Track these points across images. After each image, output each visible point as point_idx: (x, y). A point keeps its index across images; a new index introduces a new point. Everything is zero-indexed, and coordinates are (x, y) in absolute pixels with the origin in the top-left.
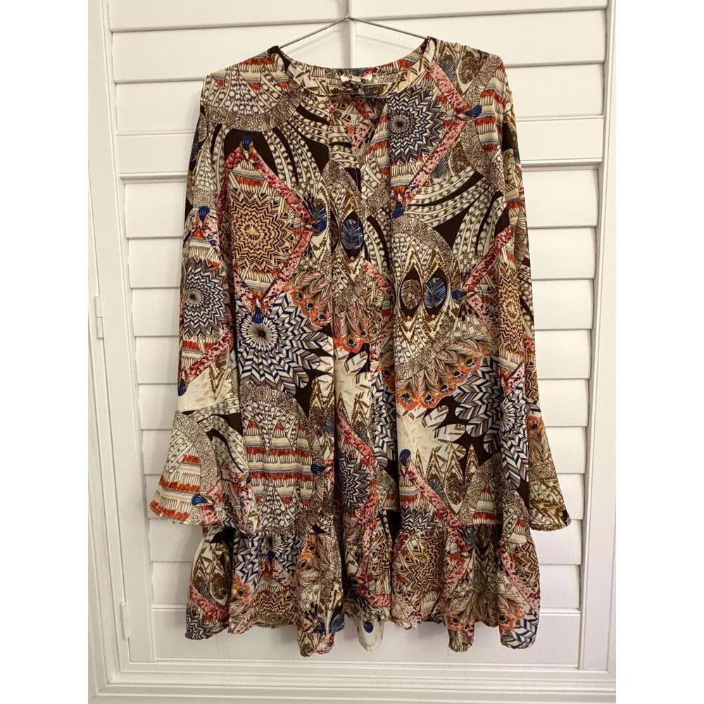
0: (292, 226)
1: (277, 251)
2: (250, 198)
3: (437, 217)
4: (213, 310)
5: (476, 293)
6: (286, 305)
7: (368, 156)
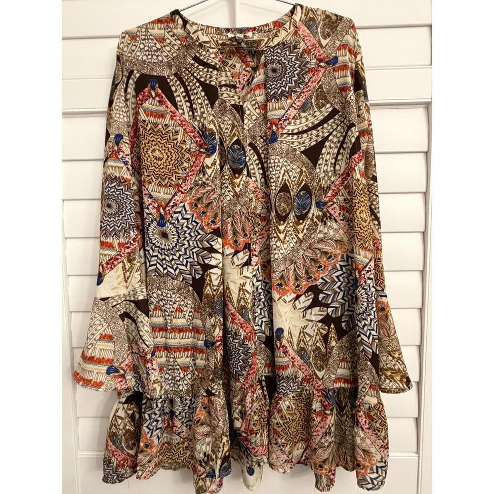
0: (189, 150)
1: (177, 170)
2: (156, 128)
3: (303, 143)
4: (125, 216)
5: (335, 203)
6: (184, 213)
7: (249, 96)
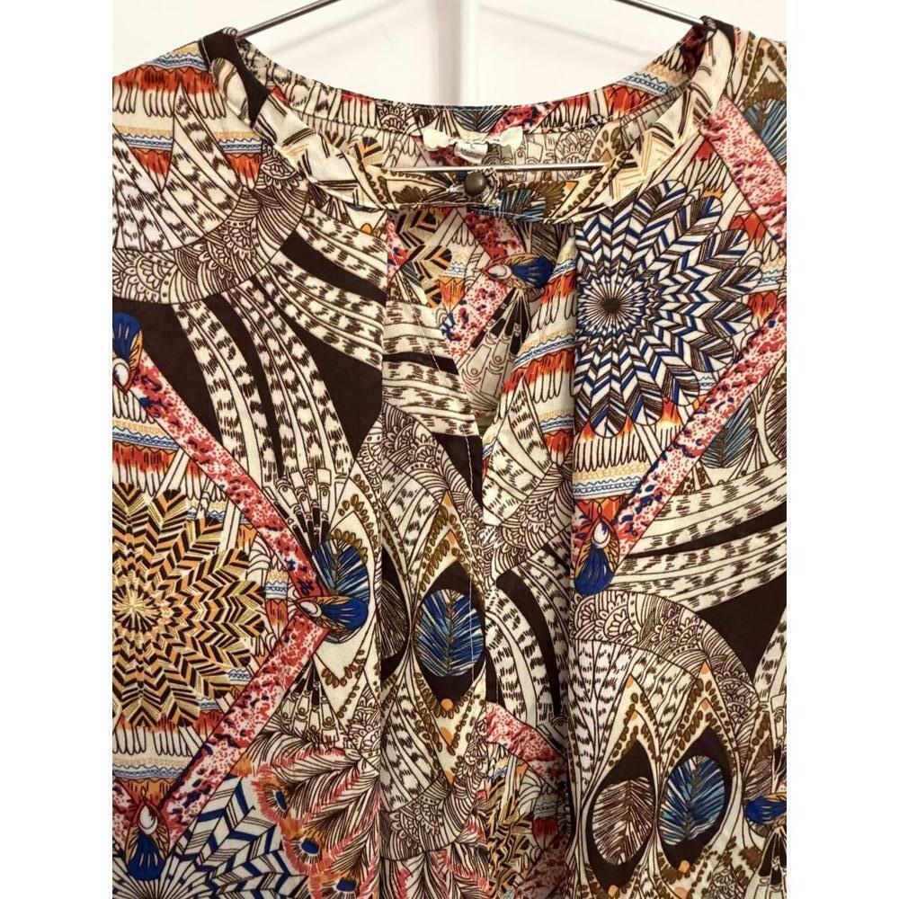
0: (261, 591)
1: (212, 660)
2: (129, 503)
3: (710, 581)
6: (240, 815)
7: (507, 400)
